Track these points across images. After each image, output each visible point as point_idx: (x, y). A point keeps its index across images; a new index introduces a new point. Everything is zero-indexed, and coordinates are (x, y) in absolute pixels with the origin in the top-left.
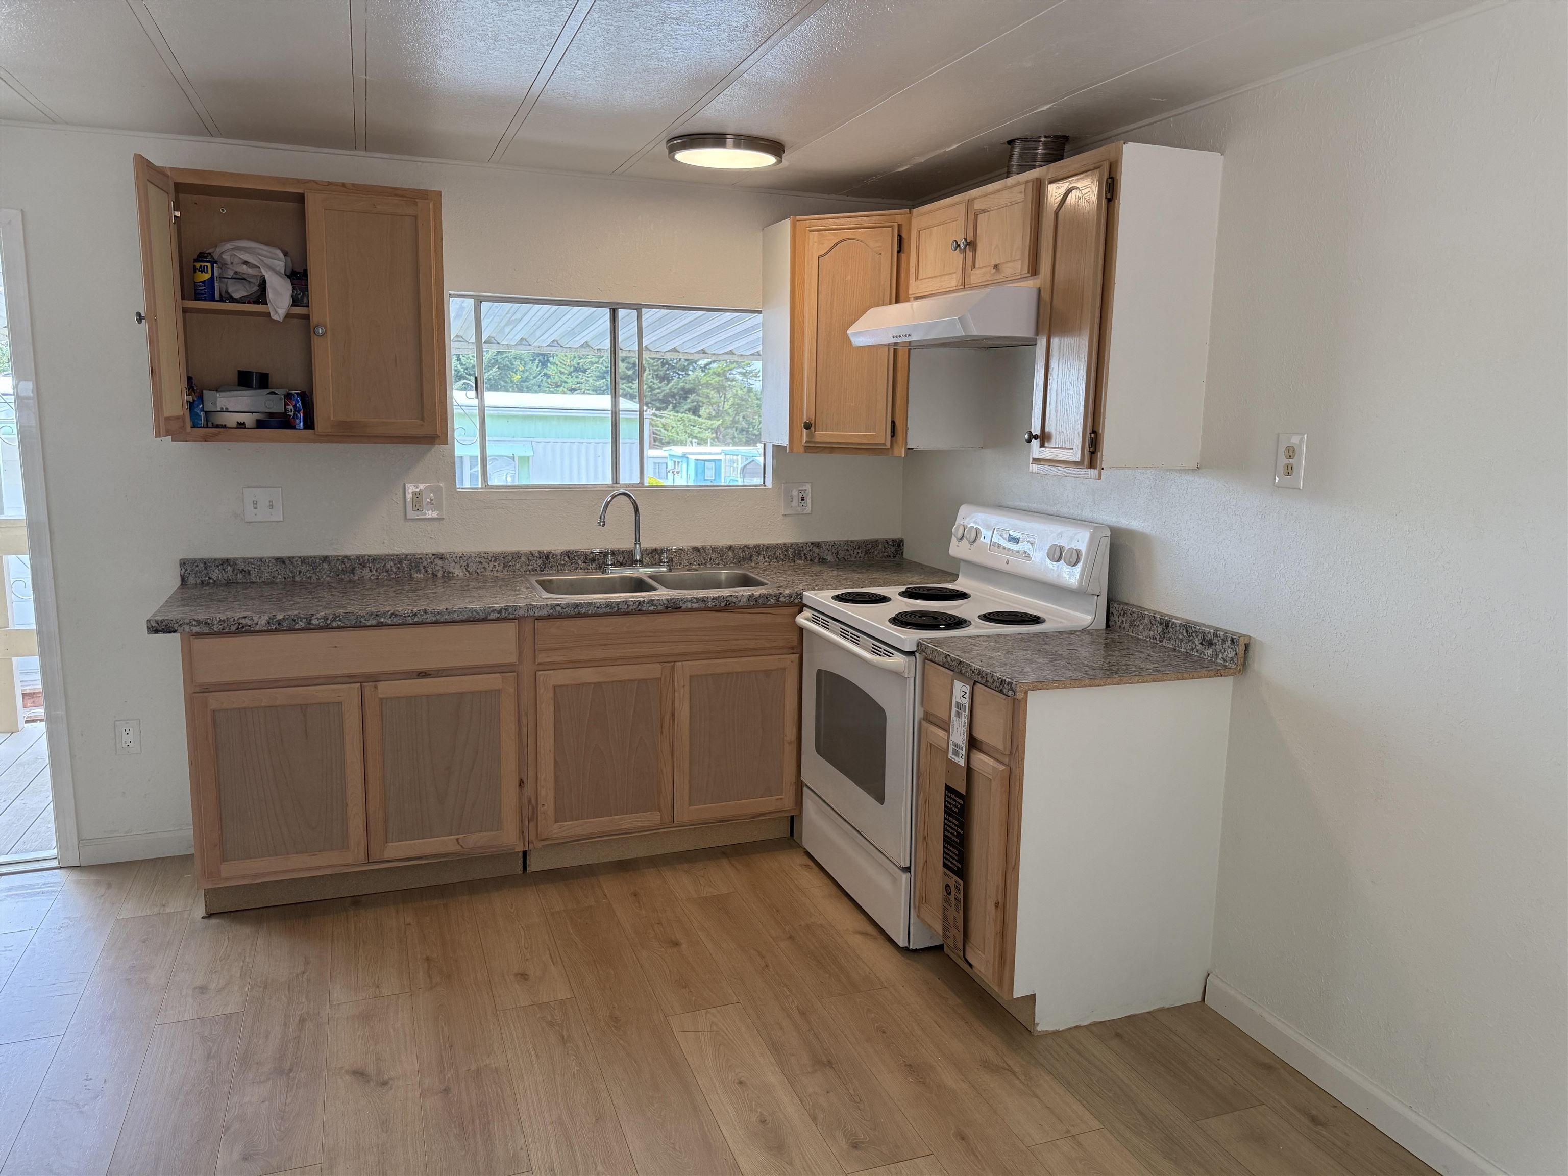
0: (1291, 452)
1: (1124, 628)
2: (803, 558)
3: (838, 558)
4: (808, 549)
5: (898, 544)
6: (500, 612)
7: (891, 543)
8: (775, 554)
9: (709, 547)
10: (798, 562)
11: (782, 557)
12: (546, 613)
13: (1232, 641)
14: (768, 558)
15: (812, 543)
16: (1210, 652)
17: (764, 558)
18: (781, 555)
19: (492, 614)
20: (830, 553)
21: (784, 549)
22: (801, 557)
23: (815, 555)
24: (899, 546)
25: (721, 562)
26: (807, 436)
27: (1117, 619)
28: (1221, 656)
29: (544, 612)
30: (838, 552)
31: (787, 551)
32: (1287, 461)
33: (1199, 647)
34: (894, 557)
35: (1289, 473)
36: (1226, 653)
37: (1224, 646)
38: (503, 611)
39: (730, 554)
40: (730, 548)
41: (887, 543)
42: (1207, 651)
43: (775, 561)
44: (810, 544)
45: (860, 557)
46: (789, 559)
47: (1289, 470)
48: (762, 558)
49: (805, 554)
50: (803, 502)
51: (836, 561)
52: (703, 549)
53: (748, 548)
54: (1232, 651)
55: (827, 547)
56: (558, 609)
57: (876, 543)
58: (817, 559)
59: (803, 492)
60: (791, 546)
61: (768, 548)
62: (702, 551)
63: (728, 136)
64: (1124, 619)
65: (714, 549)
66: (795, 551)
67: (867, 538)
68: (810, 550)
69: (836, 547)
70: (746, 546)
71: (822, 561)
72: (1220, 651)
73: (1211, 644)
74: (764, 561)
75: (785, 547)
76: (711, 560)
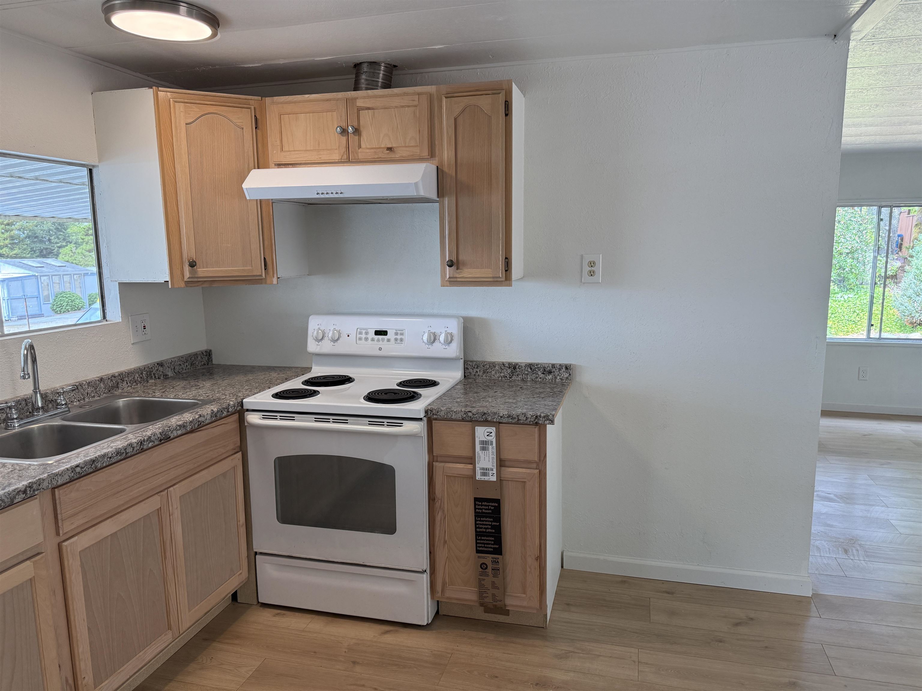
0: (592, 264)
1: (479, 375)
2: (153, 377)
3: (175, 372)
4: (156, 369)
5: (208, 354)
6: (25, 492)
7: (205, 354)
8: (134, 378)
9: (85, 383)
10: (151, 381)
11: (139, 380)
12: (68, 477)
13: (566, 368)
14: (130, 383)
15: (158, 364)
16: (550, 377)
17: (127, 383)
18: (138, 378)
19: (17, 497)
20: (170, 369)
21: (140, 372)
22: (152, 377)
23: (161, 373)
24: (210, 355)
25: (96, 394)
26: (190, 272)
27: (471, 371)
28: (558, 378)
29: (66, 478)
30: (174, 368)
31: (142, 373)
32: (590, 269)
33: (542, 376)
34: (208, 364)
35: (592, 275)
36: (562, 375)
37: (561, 372)
38: (28, 489)
39: (102, 385)
40: (101, 380)
41: (203, 354)
42: (548, 377)
43: (135, 384)
44: (156, 365)
45: (188, 369)
46: (144, 381)
47: (592, 274)
48: (125, 383)
49: (154, 374)
50: (145, 330)
51: (174, 375)
52: (81, 386)
53: (115, 377)
54: (566, 373)
55: (168, 364)
56: (78, 470)
57: (196, 355)
58: (162, 376)
59: (144, 321)
60: (144, 369)
61: (129, 373)
62: (79, 387)
63: (182, 4)
64: (478, 370)
65: (89, 384)
66: (147, 373)
67: (190, 352)
68: (157, 370)
69: (173, 363)
70: (112, 376)
71: (166, 377)
72: (558, 375)
73: (550, 372)
74: (127, 386)
75: (140, 371)
76: (87, 394)
